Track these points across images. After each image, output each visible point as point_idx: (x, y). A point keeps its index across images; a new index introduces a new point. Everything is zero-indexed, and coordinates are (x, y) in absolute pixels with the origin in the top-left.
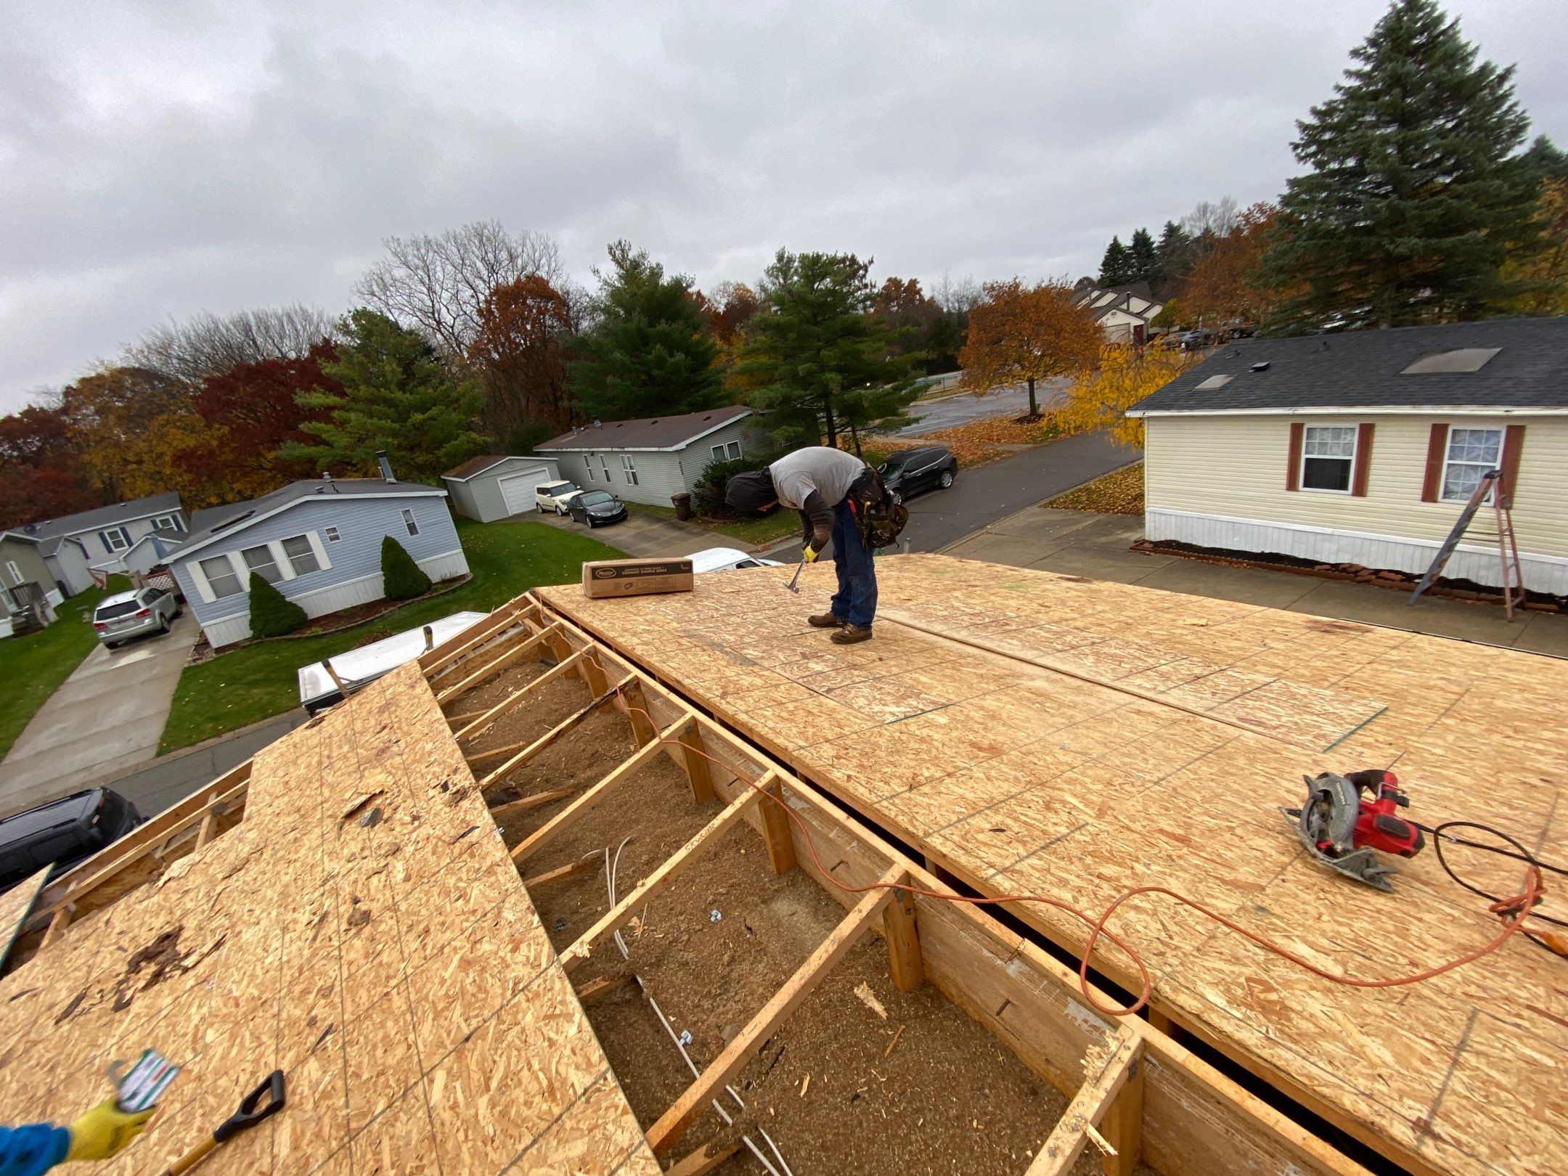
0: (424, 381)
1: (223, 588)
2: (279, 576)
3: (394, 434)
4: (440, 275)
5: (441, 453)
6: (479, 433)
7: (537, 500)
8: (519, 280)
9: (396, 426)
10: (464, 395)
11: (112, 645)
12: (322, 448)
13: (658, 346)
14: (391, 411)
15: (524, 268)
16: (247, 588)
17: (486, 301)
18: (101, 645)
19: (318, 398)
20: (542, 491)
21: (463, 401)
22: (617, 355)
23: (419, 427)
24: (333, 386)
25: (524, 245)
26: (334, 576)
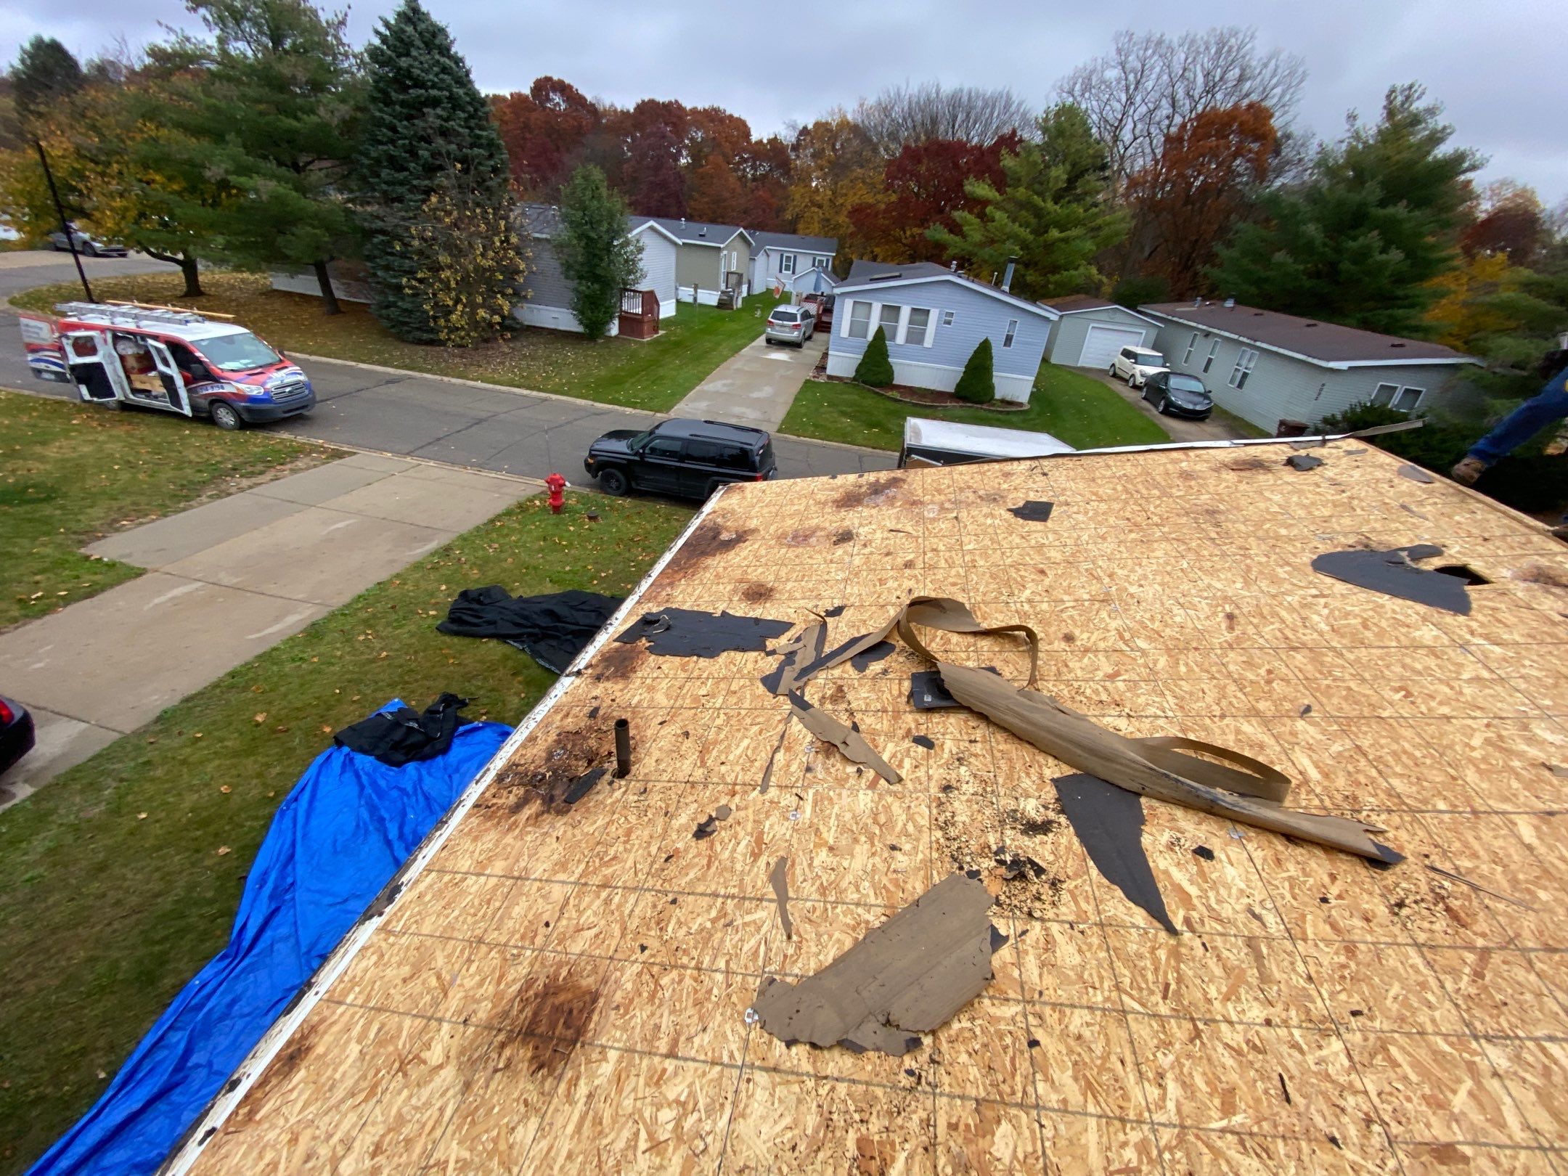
0: (1078, 199)
1: (858, 329)
2: (893, 338)
3: (1025, 246)
4: (1150, 85)
5: (1053, 278)
6: (1100, 271)
7: (1116, 361)
8: (1236, 106)
9: (1031, 237)
10: (1109, 224)
11: (769, 341)
12: (957, 239)
13: (1376, 233)
14: (1033, 221)
15: (1247, 95)
16: (870, 337)
17: (1183, 126)
18: (763, 338)
19: (981, 189)
20: (1127, 354)
21: (1103, 233)
22: (1312, 229)
23: (1049, 247)
24: (1000, 181)
25: (1265, 65)
26: (930, 356)
